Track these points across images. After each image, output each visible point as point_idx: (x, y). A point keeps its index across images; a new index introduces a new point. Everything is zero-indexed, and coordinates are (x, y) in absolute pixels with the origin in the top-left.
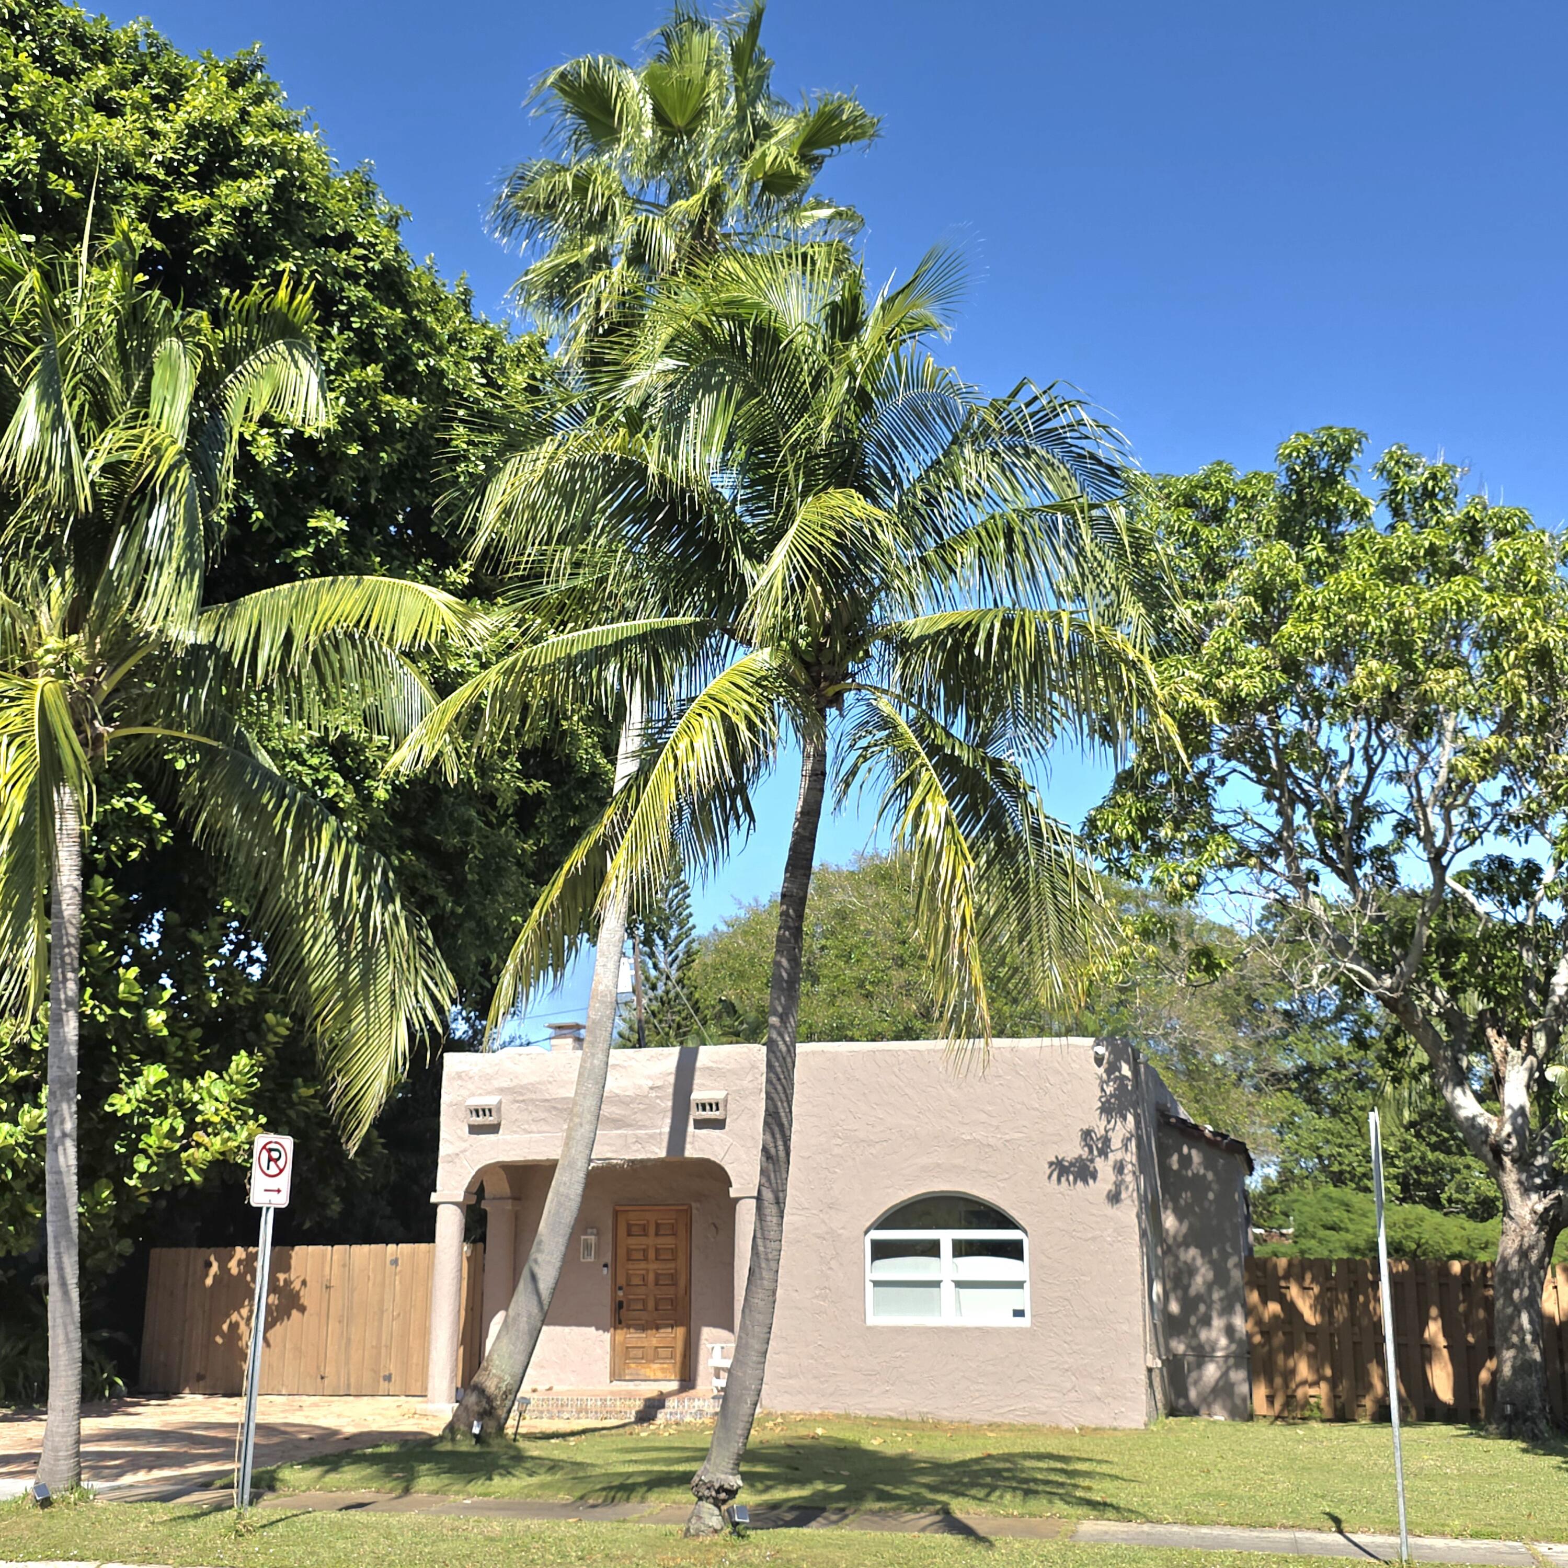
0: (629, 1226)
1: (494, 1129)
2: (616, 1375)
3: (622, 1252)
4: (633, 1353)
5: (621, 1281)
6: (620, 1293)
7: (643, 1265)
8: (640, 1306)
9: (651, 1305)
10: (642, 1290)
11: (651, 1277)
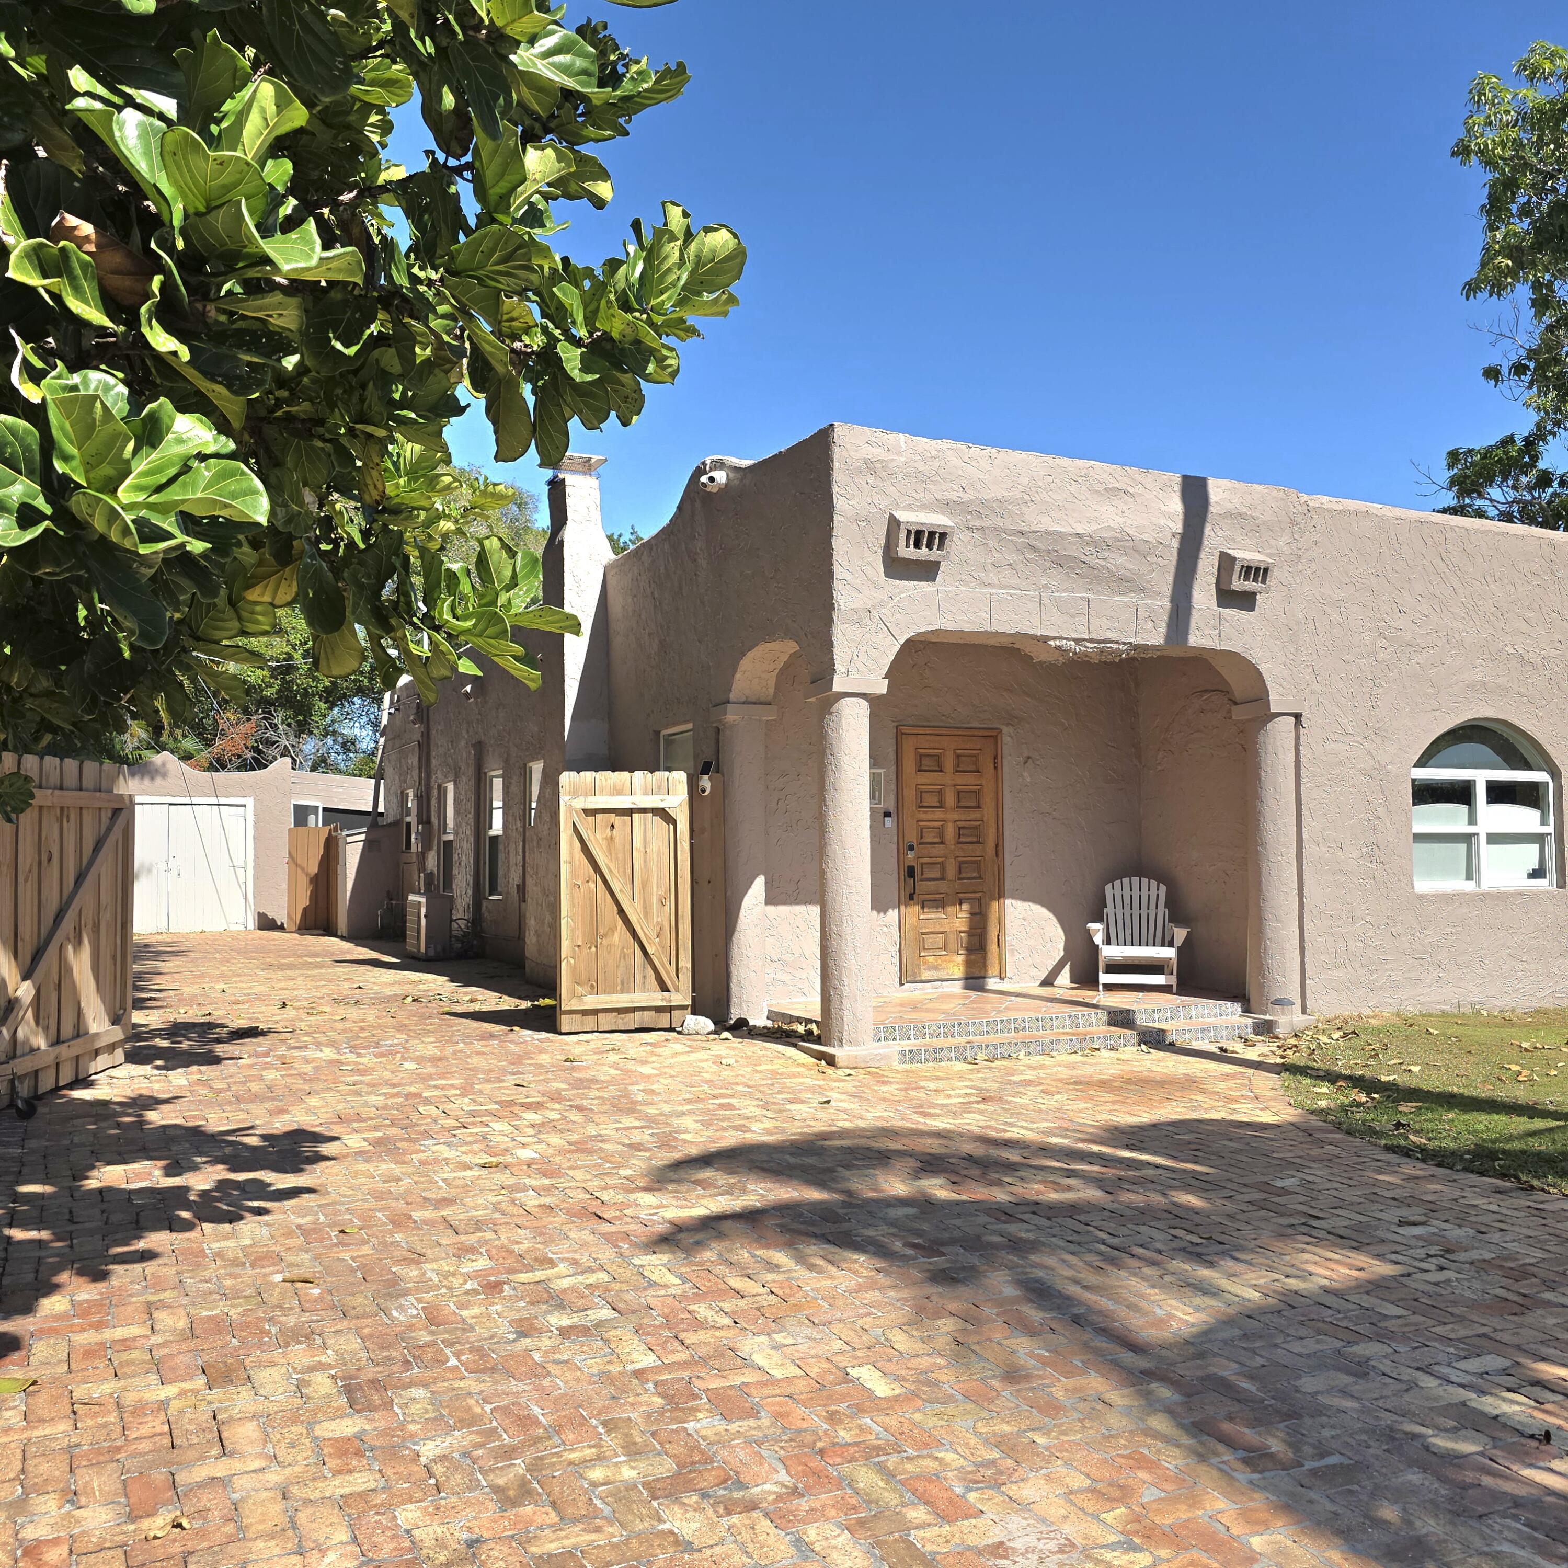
0: (920, 757)
1: (928, 571)
2: (907, 975)
3: (910, 795)
4: (930, 940)
5: (912, 837)
6: (911, 855)
7: (938, 814)
8: (937, 874)
9: (951, 871)
10: (938, 850)
11: (950, 831)
